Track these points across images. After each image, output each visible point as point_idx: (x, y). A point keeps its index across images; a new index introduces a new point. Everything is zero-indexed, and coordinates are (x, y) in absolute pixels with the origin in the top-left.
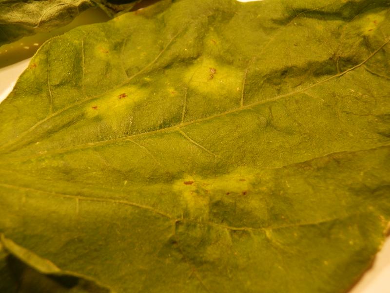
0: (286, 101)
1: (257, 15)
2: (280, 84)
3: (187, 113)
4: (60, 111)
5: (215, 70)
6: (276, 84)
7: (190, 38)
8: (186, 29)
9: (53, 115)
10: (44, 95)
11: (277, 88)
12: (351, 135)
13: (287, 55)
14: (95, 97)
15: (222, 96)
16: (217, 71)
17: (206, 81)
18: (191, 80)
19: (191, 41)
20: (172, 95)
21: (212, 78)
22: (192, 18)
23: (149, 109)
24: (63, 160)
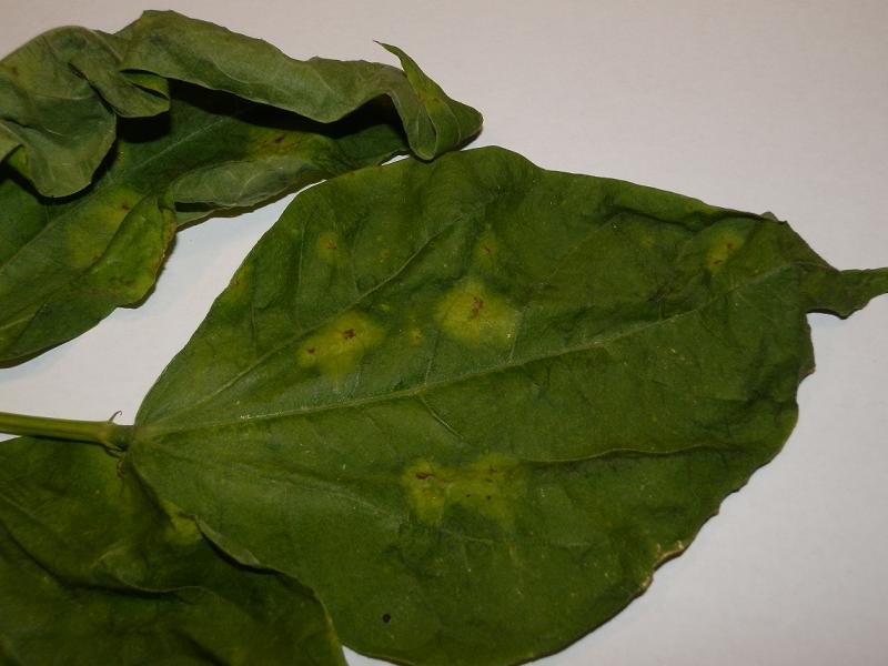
0: (574, 359)
1: (562, 200)
2: (571, 330)
3: (433, 369)
4: (267, 355)
5: (482, 302)
6: (566, 331)
7: (454, 245)
8: (451, 229)
9: (258, 362)
10: (245, 325)
11: (566, 336)
12: (655, 419)
13: (588, 287)
14: (312, 328)
15: (485, 344)
16: (484, 305)
17: (465, 320)
18: (445, 318)
19: (455, 251)
20: (416, 342)
21: (475, 316)
22: (462, 210)
23: (383, 363)
24: (270, 432)
